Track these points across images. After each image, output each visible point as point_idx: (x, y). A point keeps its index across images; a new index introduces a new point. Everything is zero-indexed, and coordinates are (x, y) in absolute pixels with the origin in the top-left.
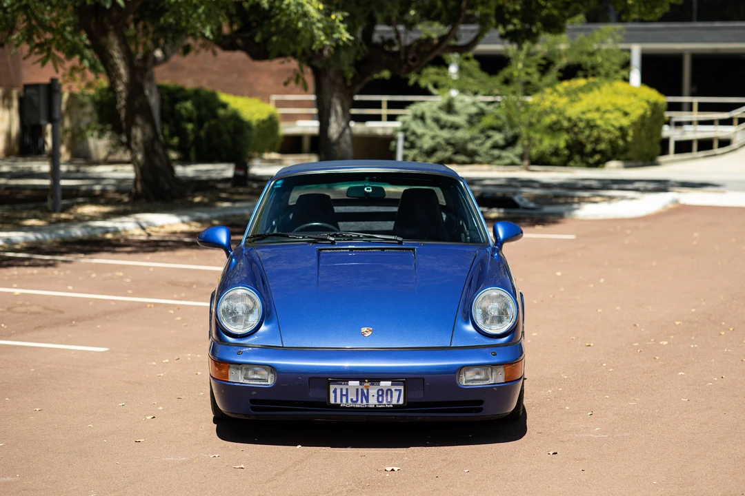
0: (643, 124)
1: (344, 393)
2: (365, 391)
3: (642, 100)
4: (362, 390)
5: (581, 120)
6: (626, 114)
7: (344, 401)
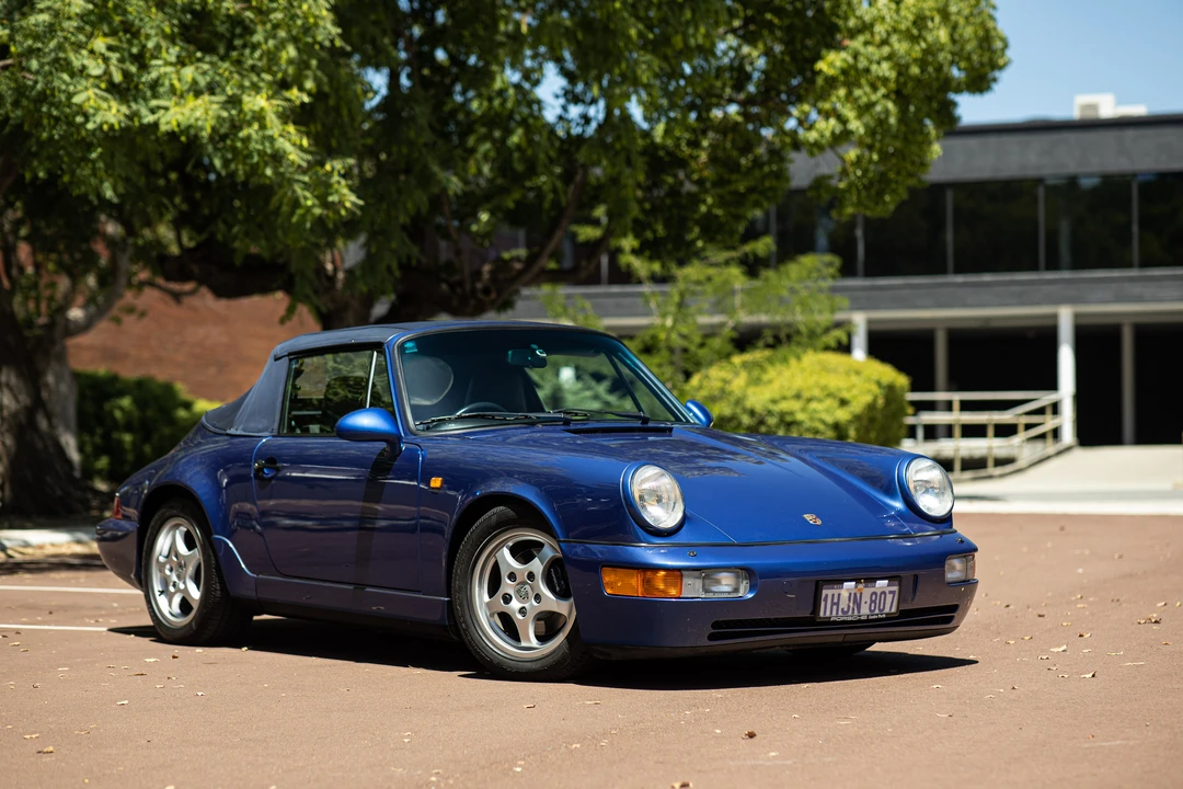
0: (872, 420)
1: (836, 600)
2: (859, 596)
3: (868, 380)
4: (855, 594)
6: (843, 403)
7: (834, 613)
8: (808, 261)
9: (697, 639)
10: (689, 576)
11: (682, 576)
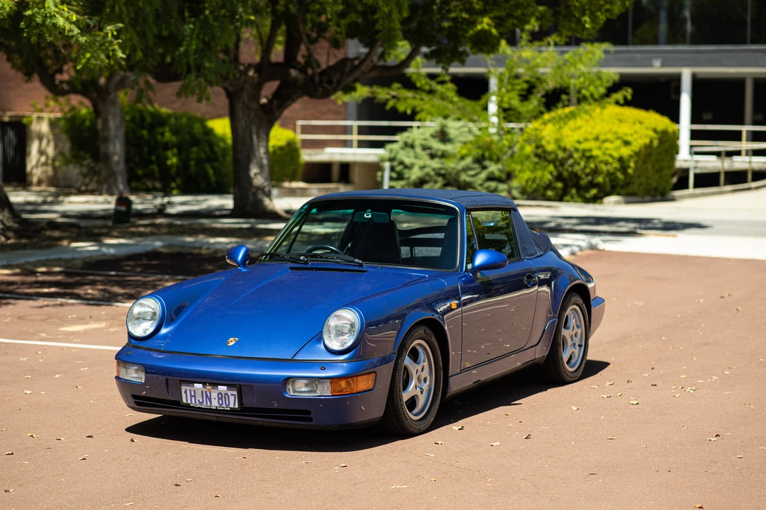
0: (648, 155)
3: (648, 128)
5: (577, 150)
6: (627, 143)
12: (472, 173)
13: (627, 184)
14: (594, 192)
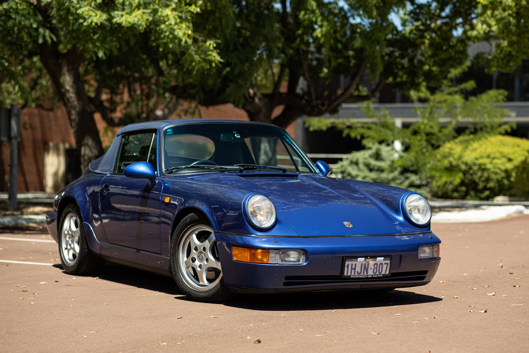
0: (524, 169)
1: (353, 267)
2: (367, 265)
3: (523, 150)
5: (475, 164)
6: (510, 160)
7: (353, 273)
8: (492, 93)
9: (277, 285)
10: (272, 253)
11: (269, 252)
12: (398, 181)
13: (510, 188)
14: (487, 193)
